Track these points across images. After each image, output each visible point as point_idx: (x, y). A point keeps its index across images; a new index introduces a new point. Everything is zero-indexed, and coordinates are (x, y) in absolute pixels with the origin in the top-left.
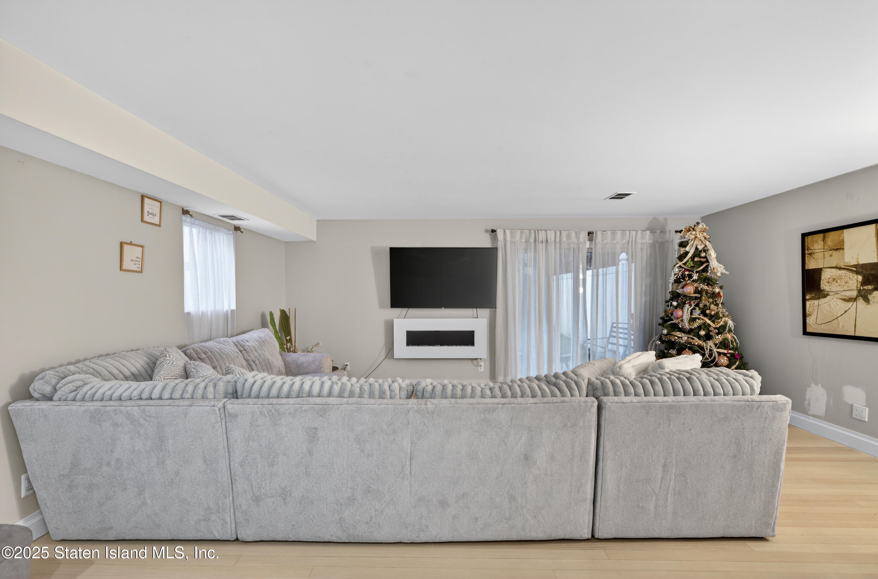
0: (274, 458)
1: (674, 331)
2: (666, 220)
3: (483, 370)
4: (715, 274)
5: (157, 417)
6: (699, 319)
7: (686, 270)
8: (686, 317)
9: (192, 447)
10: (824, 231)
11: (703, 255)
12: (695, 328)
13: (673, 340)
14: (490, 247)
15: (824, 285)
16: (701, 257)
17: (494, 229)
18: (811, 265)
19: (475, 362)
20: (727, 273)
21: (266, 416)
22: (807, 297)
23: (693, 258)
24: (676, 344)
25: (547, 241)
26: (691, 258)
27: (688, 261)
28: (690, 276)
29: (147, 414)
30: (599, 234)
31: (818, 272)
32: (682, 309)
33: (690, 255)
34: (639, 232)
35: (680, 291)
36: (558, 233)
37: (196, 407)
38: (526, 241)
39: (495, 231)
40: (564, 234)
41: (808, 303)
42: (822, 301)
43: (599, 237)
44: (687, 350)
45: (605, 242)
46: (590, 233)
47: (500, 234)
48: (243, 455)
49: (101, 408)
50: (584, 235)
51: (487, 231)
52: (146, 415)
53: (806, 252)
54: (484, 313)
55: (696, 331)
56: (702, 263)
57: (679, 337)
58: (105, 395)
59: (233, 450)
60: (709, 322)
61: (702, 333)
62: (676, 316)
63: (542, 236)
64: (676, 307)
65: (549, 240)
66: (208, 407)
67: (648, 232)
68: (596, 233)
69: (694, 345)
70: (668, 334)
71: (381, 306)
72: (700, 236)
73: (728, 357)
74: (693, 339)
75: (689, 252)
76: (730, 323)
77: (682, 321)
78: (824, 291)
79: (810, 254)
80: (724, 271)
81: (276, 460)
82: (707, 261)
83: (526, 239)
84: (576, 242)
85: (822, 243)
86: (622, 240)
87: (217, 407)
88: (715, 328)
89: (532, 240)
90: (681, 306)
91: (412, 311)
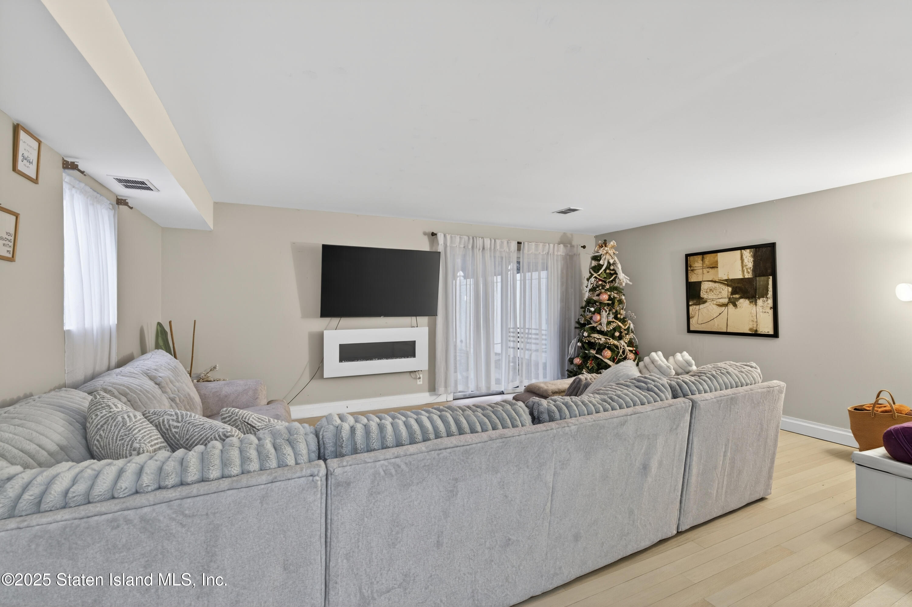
0: (397, 533)
1: (593, 333)
2: (572, 235)
3: (421, 383)
4: (621, 284)
5: (207, 514)
6: (613, 322)
7: (600, 280)
8: (604, 321)
9: (267, 551)
10: (703, 254)
11: (612, 268)
12: (611, 330)
13: (593, 341)
14: (428, 250)
15: (703, 295)
16: (611, 270)
17: (435, 232)
18: (693, 278)
19: (413, 375)
20: (631, 283)
21: (392, 476)
22: (690, 303)
23: (605, 270)
24: (597, 344)
25: (484, 248)
26: (604, 270)
27: (602, 273)
28: (603, 287)
29: (187, 512)
30: (526, 244)
31: (699, 284)
32: (599, 313)
33: (604, 268)
34: (556, 245)
35: (595, 298)
36: (493, 241)
37: (280, 482)
38: (464, 247)
39: (436, 234)
40: (498, 242)
41: (691, 308)
42: (702, 306)
43: (526, 247)
44: (606, 349)
45: (530, 252)
46: (519, 243)
47: (440, 237)
48: (353, 541)
49: (76, 522)
50: (514, 245)
51: (425, 234)
52: (186, 516)
53: (689, 269)
54: (424, 320)
55: (612, 332)
56: (611, 275)
57: (598, 339)
58: (70, 495)
59: (337, 537)
60: (620, 324)
61: (617, 334)
62: (595, 320)
63: (479, 242)
64: (594, 313)
65: (486, 247)
66: (301, 479)
67: (562, 246)
68: (524, 243)
69: (611, 344)
70: (589, 336)
71: (305, 315)
72: (611, 252)
73: (634, 353)
74: (609, 340)
75: (603, 265)
76: (632, 326)
77: (601, 324)
78: (703, 298)
79: (692, 270)
80: (628, 282)
81: (400, 535)
82: (617, 274)
83: (464, 244)
84: (508, 251)
85: (701, 262)
86: (543, 251)
87: (318, 475)
88: (625, 330)
89: (470, 247)
90: (598, 311)
91: (345, 321)
